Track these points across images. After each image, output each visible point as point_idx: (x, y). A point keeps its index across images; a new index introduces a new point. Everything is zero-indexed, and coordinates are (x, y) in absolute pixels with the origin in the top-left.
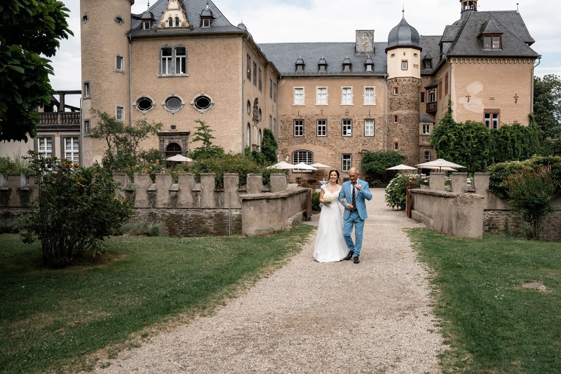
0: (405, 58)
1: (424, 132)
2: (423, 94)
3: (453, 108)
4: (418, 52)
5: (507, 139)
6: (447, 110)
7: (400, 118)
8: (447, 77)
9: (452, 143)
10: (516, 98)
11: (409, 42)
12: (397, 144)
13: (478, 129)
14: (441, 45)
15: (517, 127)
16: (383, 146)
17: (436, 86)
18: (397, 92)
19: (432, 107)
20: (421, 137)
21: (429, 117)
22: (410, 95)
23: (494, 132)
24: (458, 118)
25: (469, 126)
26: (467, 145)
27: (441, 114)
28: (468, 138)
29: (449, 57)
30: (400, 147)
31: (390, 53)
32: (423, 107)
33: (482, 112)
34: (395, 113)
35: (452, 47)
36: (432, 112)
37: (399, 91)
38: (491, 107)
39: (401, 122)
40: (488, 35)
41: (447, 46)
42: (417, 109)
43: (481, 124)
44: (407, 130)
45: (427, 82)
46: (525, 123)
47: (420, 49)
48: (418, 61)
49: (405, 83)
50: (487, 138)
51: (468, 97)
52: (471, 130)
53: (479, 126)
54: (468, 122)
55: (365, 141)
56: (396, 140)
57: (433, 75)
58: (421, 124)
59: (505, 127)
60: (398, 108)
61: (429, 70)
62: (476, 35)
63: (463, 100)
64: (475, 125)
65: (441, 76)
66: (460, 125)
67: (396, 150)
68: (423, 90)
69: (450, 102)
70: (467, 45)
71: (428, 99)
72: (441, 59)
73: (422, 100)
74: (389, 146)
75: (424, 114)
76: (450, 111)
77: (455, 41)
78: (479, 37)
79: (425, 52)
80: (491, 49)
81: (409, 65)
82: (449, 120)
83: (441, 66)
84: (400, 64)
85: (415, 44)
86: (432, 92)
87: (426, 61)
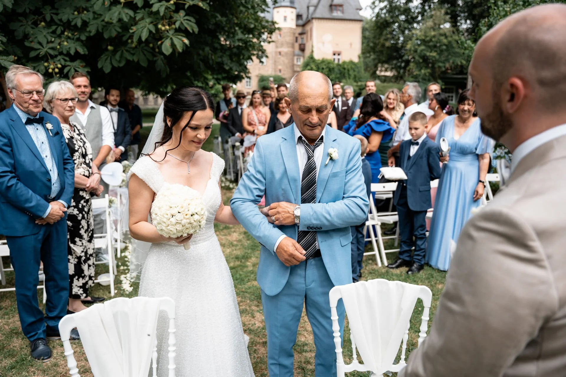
0: (285, 15)
1: (297, 62)
2: (297, 38)
3: (315, 50)
4: (294, 10)
5: (344, 69)
6: (310, 51)
7: (282, 53)
8: (311, 30)
10: (351, 44)
11: (289, 4)
13: (329, 63)
14: (308, 7)
15: (351, 62)
16: (272, 71)
17: (304, 33)
18: (280, 37)
19: (302, 46)
20: (295, 67)
21: (300, 53)
22: (289, 39)
23: (338, 65)
24: (317, 56)
25: (323, 61)
27: (307, 53)
29: (313, 18)
30: (282, 72)
31: (276, 10)
32: (297, 46)
33: (331, 53)
34: (279, 50)
35: (315, 10)
36: (302, 49)
37: (282, 36)
38: (337, 50)
39: (283, 56)
40: (336, 6)
41: (311, 9)
42: (293, 46)
43: (331, 60)
44: (286, 61)
45: (300, 30)
46: (356, 60)
47: (295, 8)
48: (294, 17)
49: (286, 31)
50: (333, 69)
51: (323, 43)
52: (324, 64)
53: (329, 61)
54: (323, 59)
55: (260, 68)
56: (280, 67)
57: (303, 26)
58: (296, 58)
59: (344, 63)
60: (281, 47)
61: (301, 22)
62: (329, 4)
63: (320, 45)
64: (327, 60)
65: (308, 28)
66: (319, 60)
67: (280, 74)
68: (297, 35)
69: (312, 46)
70: (323, 11)
71: (300, 41)
72: (308, 17)
73: (296, 41)
74: (275, 71)
75: (297, 51)
76: (312, 52)
77: (316, 7)
78: (331, 6)
79: (298, 10)
80: (337, 14)
81: (288, 19)
82: (312, 58)
83: (308, 21)
84: (283, 18)
85: (292, 5)
86: (302, 36)
87: (299, 17)
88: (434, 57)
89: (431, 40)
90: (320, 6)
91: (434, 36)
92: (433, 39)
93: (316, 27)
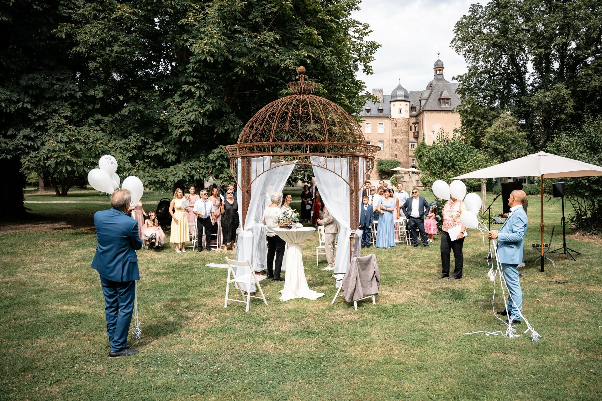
0: (400, 107)
1: (412, 148)
2: (411, 126)
3: (426, 137)
4: (408, 103)
7: (398, 140)
8: (423, 120)
11: (403, 98)
12: (396, 155)
14: (420, 101)
16: (389, 157)
17: (418, 123)
19: (416, 134)
20: (410, 151)
21: (414, 140)
22: (404, 128)
24: (427, 142)
27: (420, 139)
29: (423, 111)
30: (398, 157)
31: (392, 104)
32: (411, 134)
34: (395, 138)
35: (426, 103)
36: (416, 137)
37: (397, 125)
39: (398, 143)
40: (444, 99)
41: (423, 102)
42: (408, 134)
44: (402, 147)
45: (413, 120)
47: (409, 102)
48: (408, 108)
49: (400, 121)
51: (433, 131)
55: (378, 153)
56: (396, 153)
57: (417, 116)
58: (410, 144)
60: (397, 135)
61: (414, 113)
62: (438, 98)
63: (431, 133)
65: (420, 118)
66: (429, 146)
67: (396, 159)
68: (411, 124)
69: (424, 134)
70: (433, 104)
71: (413, 130)
72: (420, 109)
73: (411, 130)
74: (392, 156)
75: (412, 139)
76: (424, 139)
77: (427, 100)
78: (439, 99)
79: (411, 103)
80: (445, 106)
81: (403, 111)
82: (423, 145)
83: (420, 113)
84: (398, 111)
85: (406, 99)
86: (416, 126)
87: (413, 108)
88: (503, 149)
89: (500, 136)
90: (430, 100)
91: (502, 133)
92: (501, 136)
93: (427, 117)
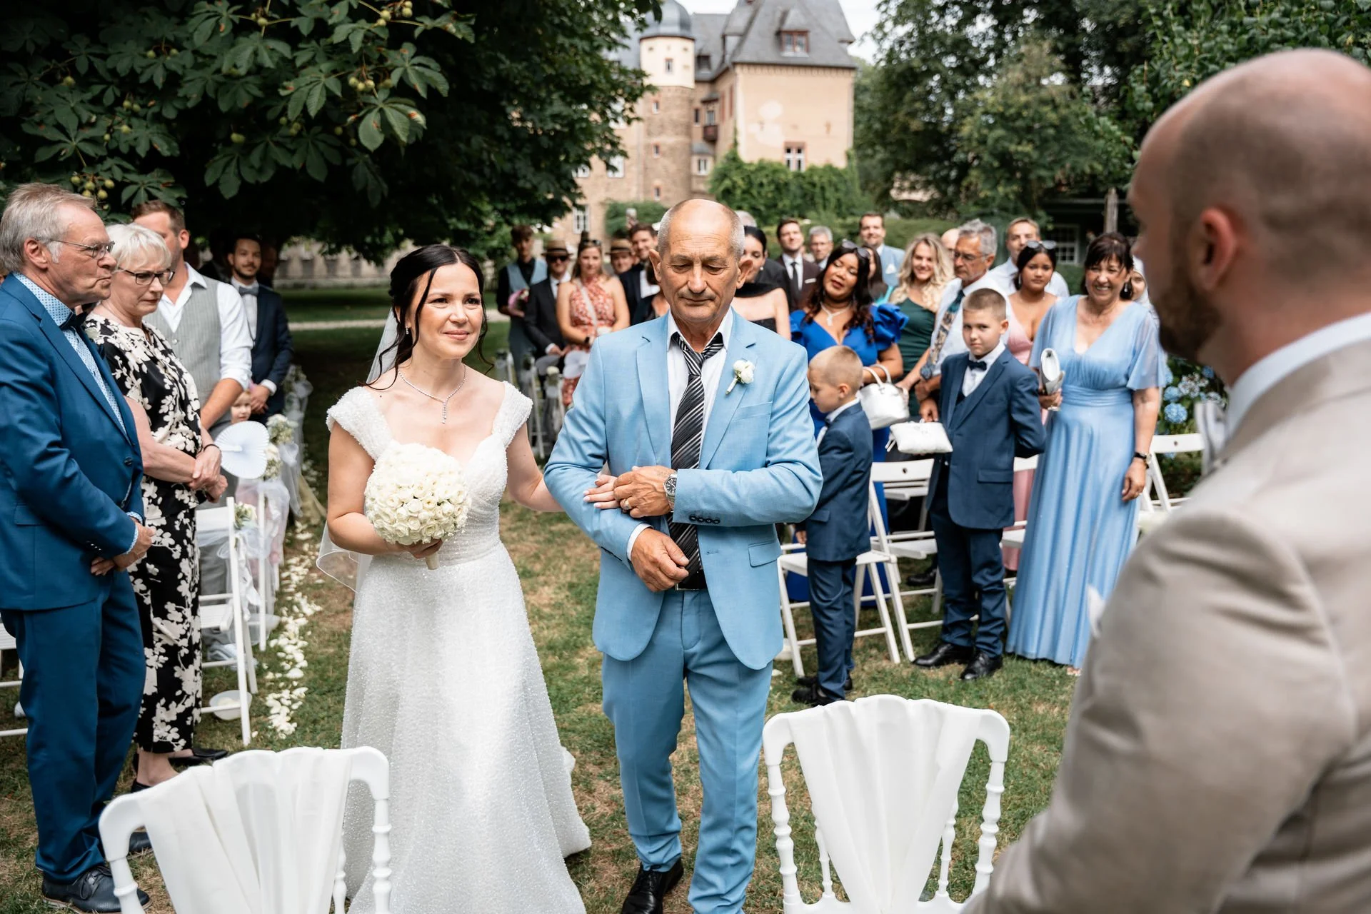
0: (669, 56)
1: (699, 169)
2: (697, 111)
3: (741, 139)
4: (689, 45)
5: (814, 185)
6: (731, 142)
7: (662, 149)
8: (732, 91)
9: (738, 192)
10: (828, 126)
11: (676, 30)
12: (658, 190)
13: (775, 171)
14: (724, 37)
15: (830, 169)
16: (638, 192)
17: (716, 100)
18: (657, 107)
19: (711, 131)
20: (694, 180)
21: (706, 147)
22: (679, 113)
23: (798, 175)
24: (747, 155)
25: (761, 167)
26: (759, 193)
27: (723, 147)
28: (761, 185)
29: (735, 64)
30: (663, 194)
31: (646, 44)
32: (697, 129)
33: (780, 146)
34: (655, 140)
35: (740, 45)
36: (711, 138)
37: (662, 106)
38: (795, 138)
39: (664, 155)
40: (790, 33)
41: (732, 41)
42: (688, 129)
43: (780, 164)
44: (673, 168)
45: (704, 92)
46: (840, 163)
47: (693, 40)
48: (690, 60)
49: (670, 95)
50: (786, 184)
51: (762, 123)
52: (765, 172)
53: (777, 167)
54: (761, 161)
55: (609, 184)
56: (657, 182)
57: (713, 81)
58: (695, 159)
59: (812, 170)
60: (660, 134)
61: (706, 73)
62: (774, 28)
63: (755, 128)
64: (771, 164)
65: (723, 86)
66: (751, 164)
67: (657, 199)
68: (698, 104)
69: (736, 132)
70: (761, 45)
71: (705, 119)
72: (723, 61)
73: (697, 120)
74: (646, 192)
75: (698, 142)
76: (736, 144)
77: (743, 36)
78: (779, 33)
79: (699, 44)
80: (793, 53)
81: (677, 66)
82: (734, 159)
83: (724, 72)
84: (663, 65)
85: (685, 33)
86: (711, 108)
87: (702, 60)
88: (1027, 154)
89: (1019, 115)
90: (753, 35)
91: (1026, 106)
92: (1025, 113)
93: (744, 82)
